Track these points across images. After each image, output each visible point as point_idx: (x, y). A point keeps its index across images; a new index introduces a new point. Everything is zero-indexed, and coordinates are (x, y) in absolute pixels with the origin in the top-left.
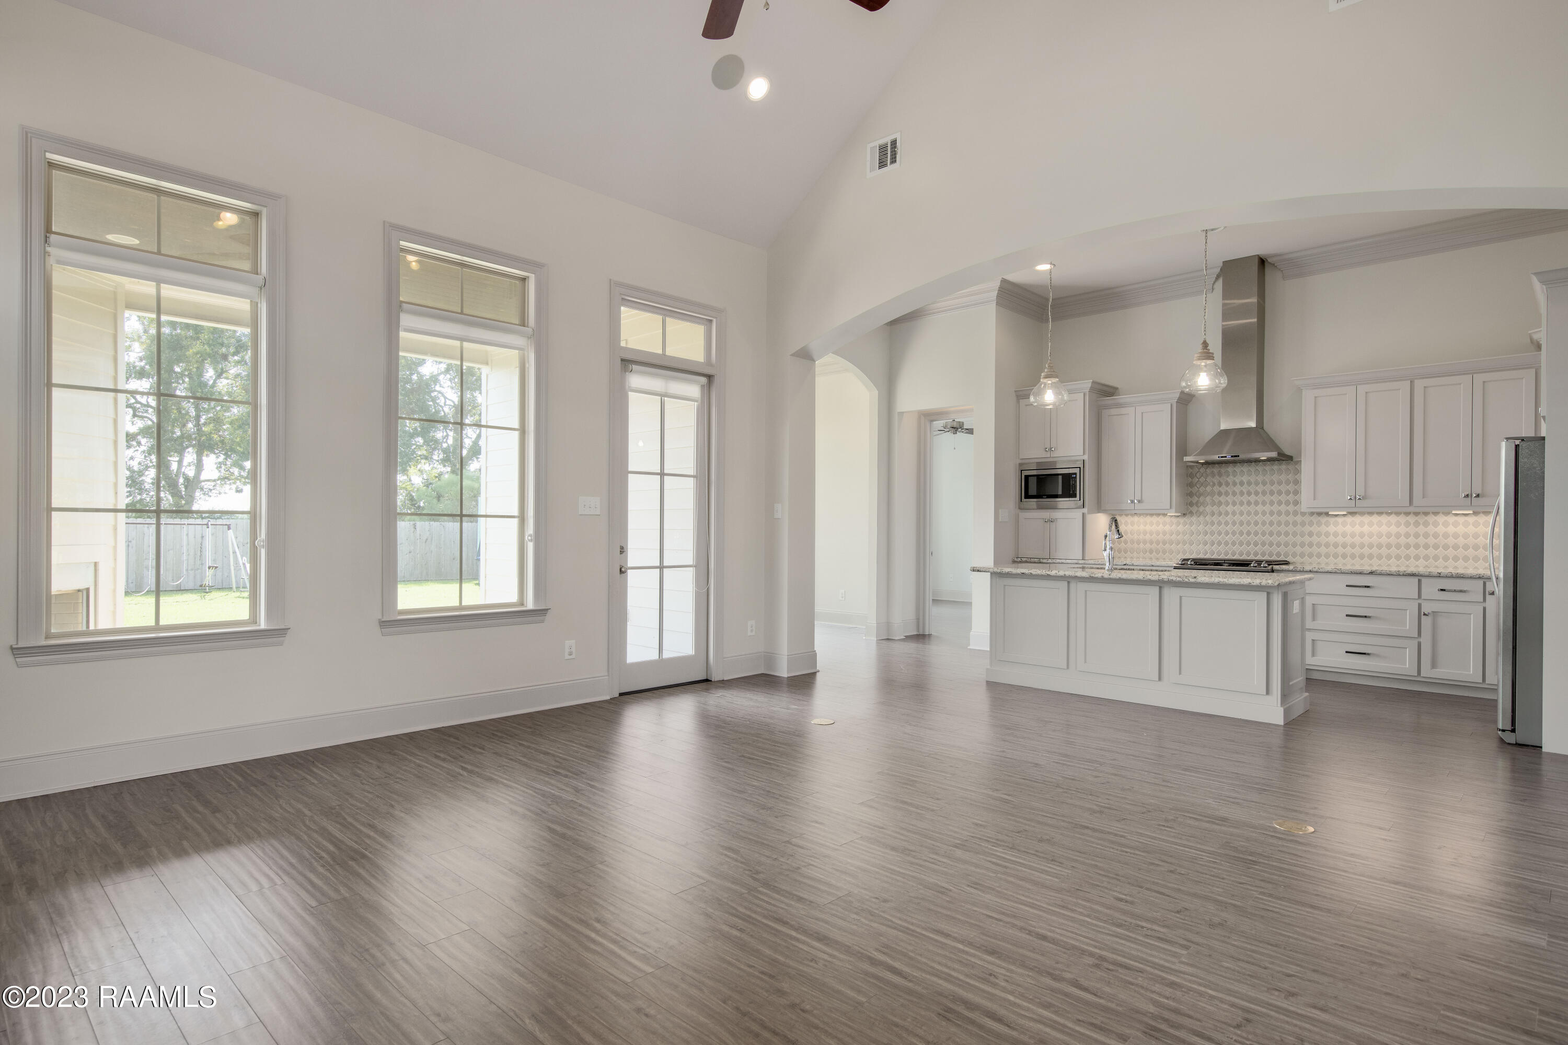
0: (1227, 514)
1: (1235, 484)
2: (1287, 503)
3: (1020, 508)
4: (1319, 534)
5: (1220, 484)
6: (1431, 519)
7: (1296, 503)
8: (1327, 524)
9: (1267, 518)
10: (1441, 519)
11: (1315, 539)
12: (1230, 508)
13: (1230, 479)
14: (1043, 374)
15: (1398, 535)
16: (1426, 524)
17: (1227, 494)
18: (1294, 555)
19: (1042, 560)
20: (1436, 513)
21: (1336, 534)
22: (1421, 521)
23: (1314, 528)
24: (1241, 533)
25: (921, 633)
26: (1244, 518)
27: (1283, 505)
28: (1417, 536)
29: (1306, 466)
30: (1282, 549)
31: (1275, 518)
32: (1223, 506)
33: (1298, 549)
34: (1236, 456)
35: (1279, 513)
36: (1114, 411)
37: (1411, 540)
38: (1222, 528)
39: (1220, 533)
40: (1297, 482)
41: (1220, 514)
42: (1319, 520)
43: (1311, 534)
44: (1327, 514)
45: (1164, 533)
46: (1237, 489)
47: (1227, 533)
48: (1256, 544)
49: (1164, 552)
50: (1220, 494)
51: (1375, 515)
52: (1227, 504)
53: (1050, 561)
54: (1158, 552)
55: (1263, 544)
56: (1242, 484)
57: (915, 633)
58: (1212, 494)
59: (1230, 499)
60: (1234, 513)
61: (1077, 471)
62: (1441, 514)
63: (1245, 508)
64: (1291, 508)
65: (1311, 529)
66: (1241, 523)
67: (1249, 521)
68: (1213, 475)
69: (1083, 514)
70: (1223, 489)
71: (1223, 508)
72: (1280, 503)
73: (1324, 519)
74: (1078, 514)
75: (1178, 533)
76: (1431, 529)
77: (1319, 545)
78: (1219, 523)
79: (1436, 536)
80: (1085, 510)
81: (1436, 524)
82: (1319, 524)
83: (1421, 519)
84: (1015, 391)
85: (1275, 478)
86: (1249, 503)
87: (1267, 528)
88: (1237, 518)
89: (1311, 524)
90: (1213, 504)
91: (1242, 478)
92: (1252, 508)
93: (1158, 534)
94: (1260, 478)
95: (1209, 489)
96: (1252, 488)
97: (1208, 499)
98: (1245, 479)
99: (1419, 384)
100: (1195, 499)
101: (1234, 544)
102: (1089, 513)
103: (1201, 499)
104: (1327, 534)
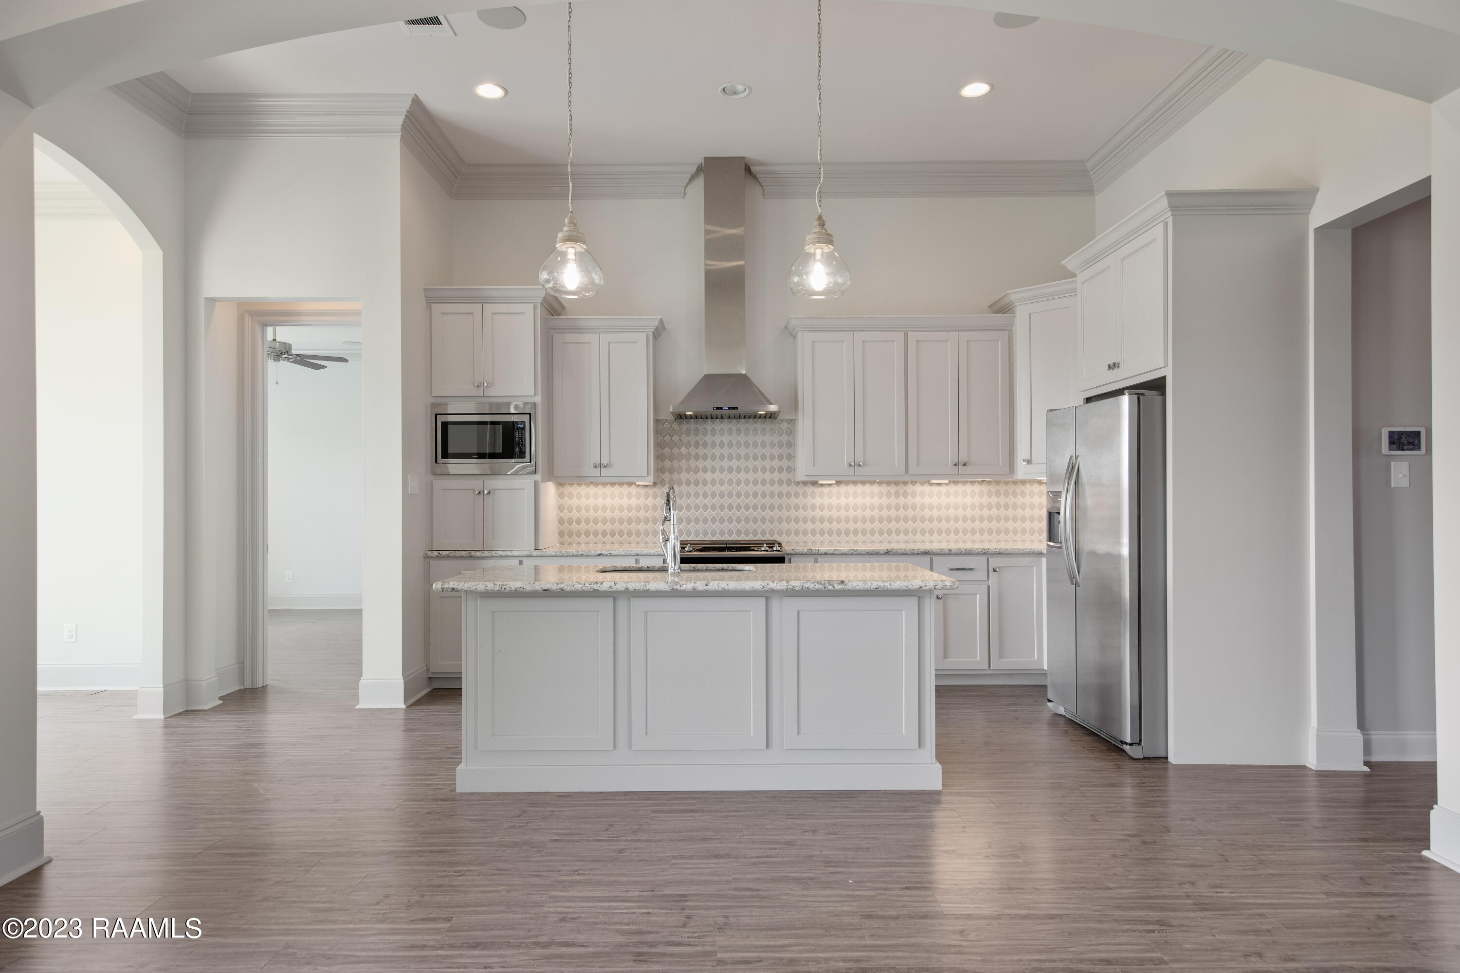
0: (705, 483)
1: (713, 445)
2: (781, 470)
3: (434, 474)
4: (805, 508)
5: (697, 445)
6: (910, 488)
7: (790, 470)
8: (813, 495)
9: (751, 488)
10: (918, 488)
11: (801, 513)
12: (709, 476)
13: (709, 439)
14: (560, 235)
15: (881, 508)
16: (905, 495)
17: (705, 457)
18: (780, 533)
19: (473, 553)
20: (914, 483)
21: (822, 507)
22: (901, 492)
23: (801, 501)
24: (722, 507)
25: (248, 685)
26: (725, 488)
27: (768, 473)
28: (897, 508)
29: (804, 426)
30: (767, 526)
31: (759, 488)
32: (701, 473)
33: (785, 526)
34: (734, 408)
35: (764, 482)
36: (569, 337)
37: (893, 513)
38: (700, 501)
39: (697, 508)
40: (791, 445)
41: (697, 483)
42: (805, 491)
43: (797, 508)
44: (815, 483)
45: (630, 509)
46: (717, 451)
47: (705, 508)
48: (739, 521)
49: (630, 534)
50: (697, 457)
51: (859, 485)
52: (705, 470)
53: (486, 554)
54: (621, 534)
55: (747, 520)
56: (722, 444)
57: (237, 688)
58: (688, 457)
59: (709, 463)
60: (713, 482)
61: (526, 418)
62: (918, 484)
63: (726, 476)
64: (784, 475)
65: (797, 501)
66: (722, 495)
67: (730, 491)
68: (688, 434)
69: (535, 482)
70: (701, 451)
71: (701, 476)
72: (764, 470)
73: (810, 489)
74: (526, 483)
75: (647, 508)
76: (910, 500)
77: (805, 520)
78: (697, 495)
79: (914, 507)
80: (538, 477)
81: (914, 495)
82: (805, 495)
83: (901, 489)
84: (425, 289)
85: (759, 438)
86: (730, 470)
87: (751, 501)
88: (718, 488)
89: (797, 495)
90: (688, 471)
91: (722, 438)
92: (734, 476)
93: (621, 509)
94: (742, 439)
95: (684, 450)
96: (733, 451)
97: (683, 463)
98: (726, 438)
99: (913, 336)
100: (667, 463)
101: (714, 521)
102: (543, 481)
103: (676, 464)
104: (813, 508)
